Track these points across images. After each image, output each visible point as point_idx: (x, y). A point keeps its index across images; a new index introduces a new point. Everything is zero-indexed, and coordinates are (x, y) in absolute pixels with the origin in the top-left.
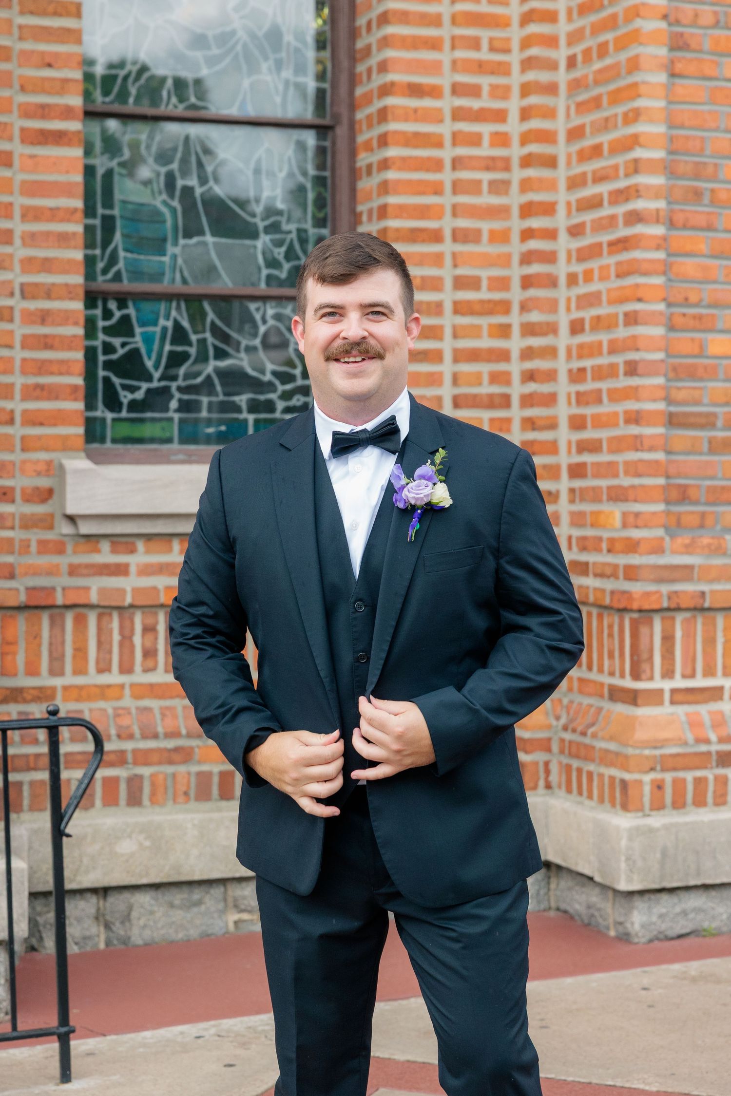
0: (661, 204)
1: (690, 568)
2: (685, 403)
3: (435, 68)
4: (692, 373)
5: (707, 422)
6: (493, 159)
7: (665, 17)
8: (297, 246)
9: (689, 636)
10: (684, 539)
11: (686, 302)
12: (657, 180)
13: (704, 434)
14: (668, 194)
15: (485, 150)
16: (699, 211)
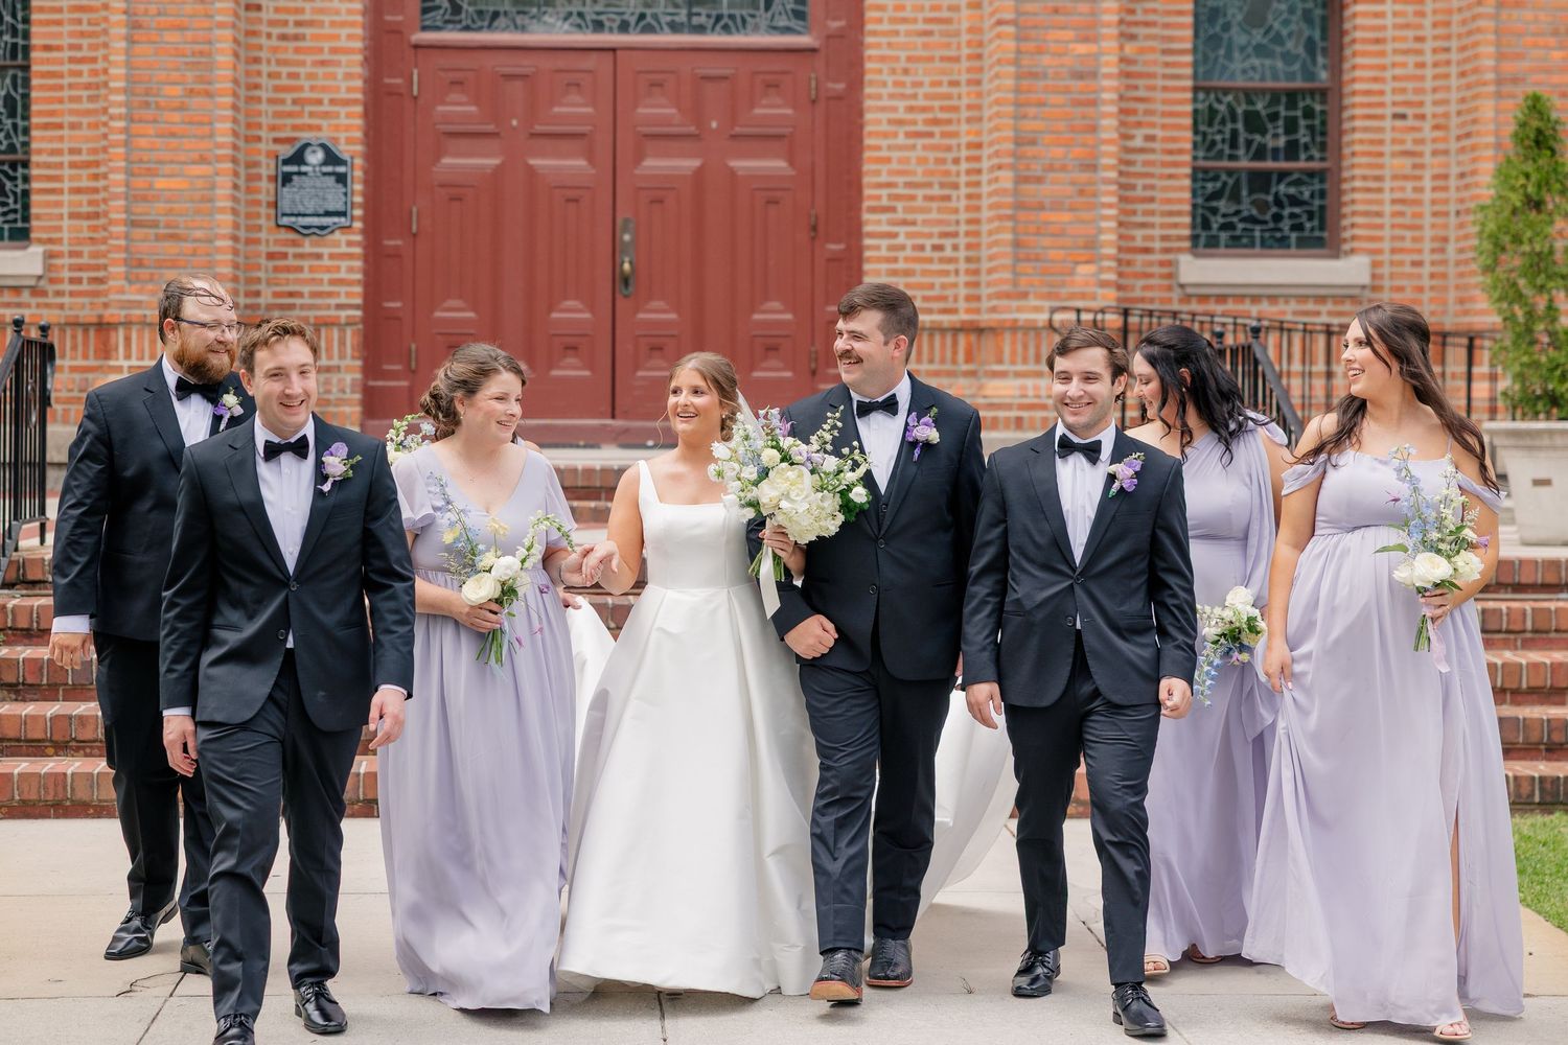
0: (123, 110)
1: (140, 302)
2: (141, 214)
3: (59, 35)
4: (145, 199)
5: (154, 224)
6: (90, 84)
7: (125, 12)
8: (12, 132)
9: (140, 338)
10: (138, 286)
11: (141, 161)
12: (121, 98)
13: (152, 231)
14: (127, 104)
15: (85, 79)
16: (149, 113)
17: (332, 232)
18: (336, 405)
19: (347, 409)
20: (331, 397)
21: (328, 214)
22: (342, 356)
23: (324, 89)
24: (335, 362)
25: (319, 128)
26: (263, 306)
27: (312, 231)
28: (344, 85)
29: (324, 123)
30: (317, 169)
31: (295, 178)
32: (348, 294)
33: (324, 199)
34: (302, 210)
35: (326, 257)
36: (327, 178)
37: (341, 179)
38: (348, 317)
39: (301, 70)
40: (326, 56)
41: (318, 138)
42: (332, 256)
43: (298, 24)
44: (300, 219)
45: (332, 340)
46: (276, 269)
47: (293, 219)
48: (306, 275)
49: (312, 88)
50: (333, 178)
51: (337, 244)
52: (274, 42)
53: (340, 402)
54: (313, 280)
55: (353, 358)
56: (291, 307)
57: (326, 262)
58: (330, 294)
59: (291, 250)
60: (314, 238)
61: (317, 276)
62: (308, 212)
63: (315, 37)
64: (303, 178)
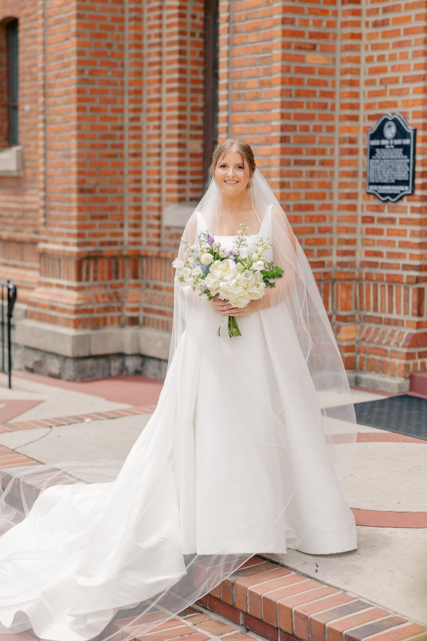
16: (240, 104)
17: (401, 199)
18: (391, 357)
19: (397, 361)
20: (388, 348)
21: (398, 183)
22: (406, 313)
23: (400, 68)
24: (401, 317)
25: (394, 104)
26: (358, 264)
27: (388, 197)
28: (412, 62)
29: (399, 99)
30: (391, 142)
31: (378, 150)
32: (412, 256)
33: (395, 169)
34: (381, 179)
35: (398, 221)
36: (397, 149)
37: (406, 150)
38: (408, 277)
39: (386, 53)
40: (402, 38)
41: (393, 114)
42: (403, 221)
43: (385, 10)
44: (380, 187)
45: (400, 297)
46: (369, 231)
47: (375, 187)
48: (385, 237)
49: (393, 68)
50: (401, 150)
51: (404, 210)
52: (371, 30)
53: (395, 354)
54: (389, 241)
55: (413, 314)
56: (375, 265)
57: (398, 226)
58: (400, 256)
59: (376, 215)
60: (390, 204)
61: (392, 238)
62: (385, 181)
63: (397, 21)
64: (383, 150)
